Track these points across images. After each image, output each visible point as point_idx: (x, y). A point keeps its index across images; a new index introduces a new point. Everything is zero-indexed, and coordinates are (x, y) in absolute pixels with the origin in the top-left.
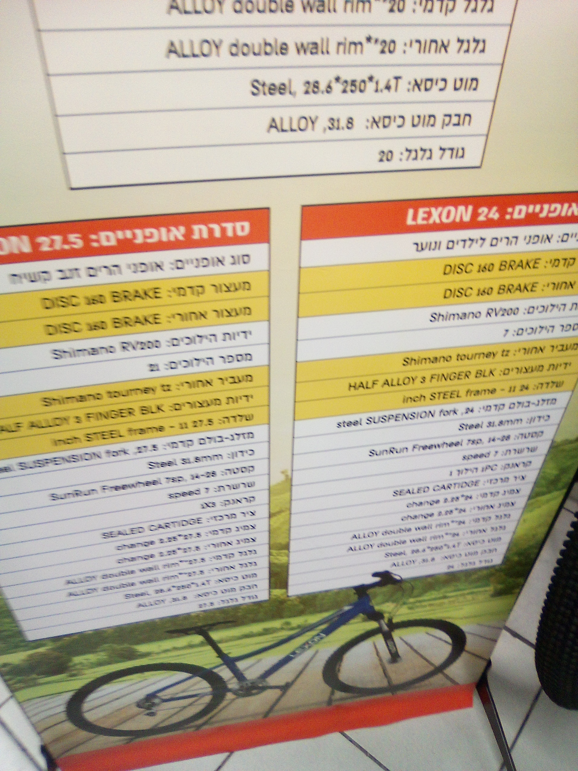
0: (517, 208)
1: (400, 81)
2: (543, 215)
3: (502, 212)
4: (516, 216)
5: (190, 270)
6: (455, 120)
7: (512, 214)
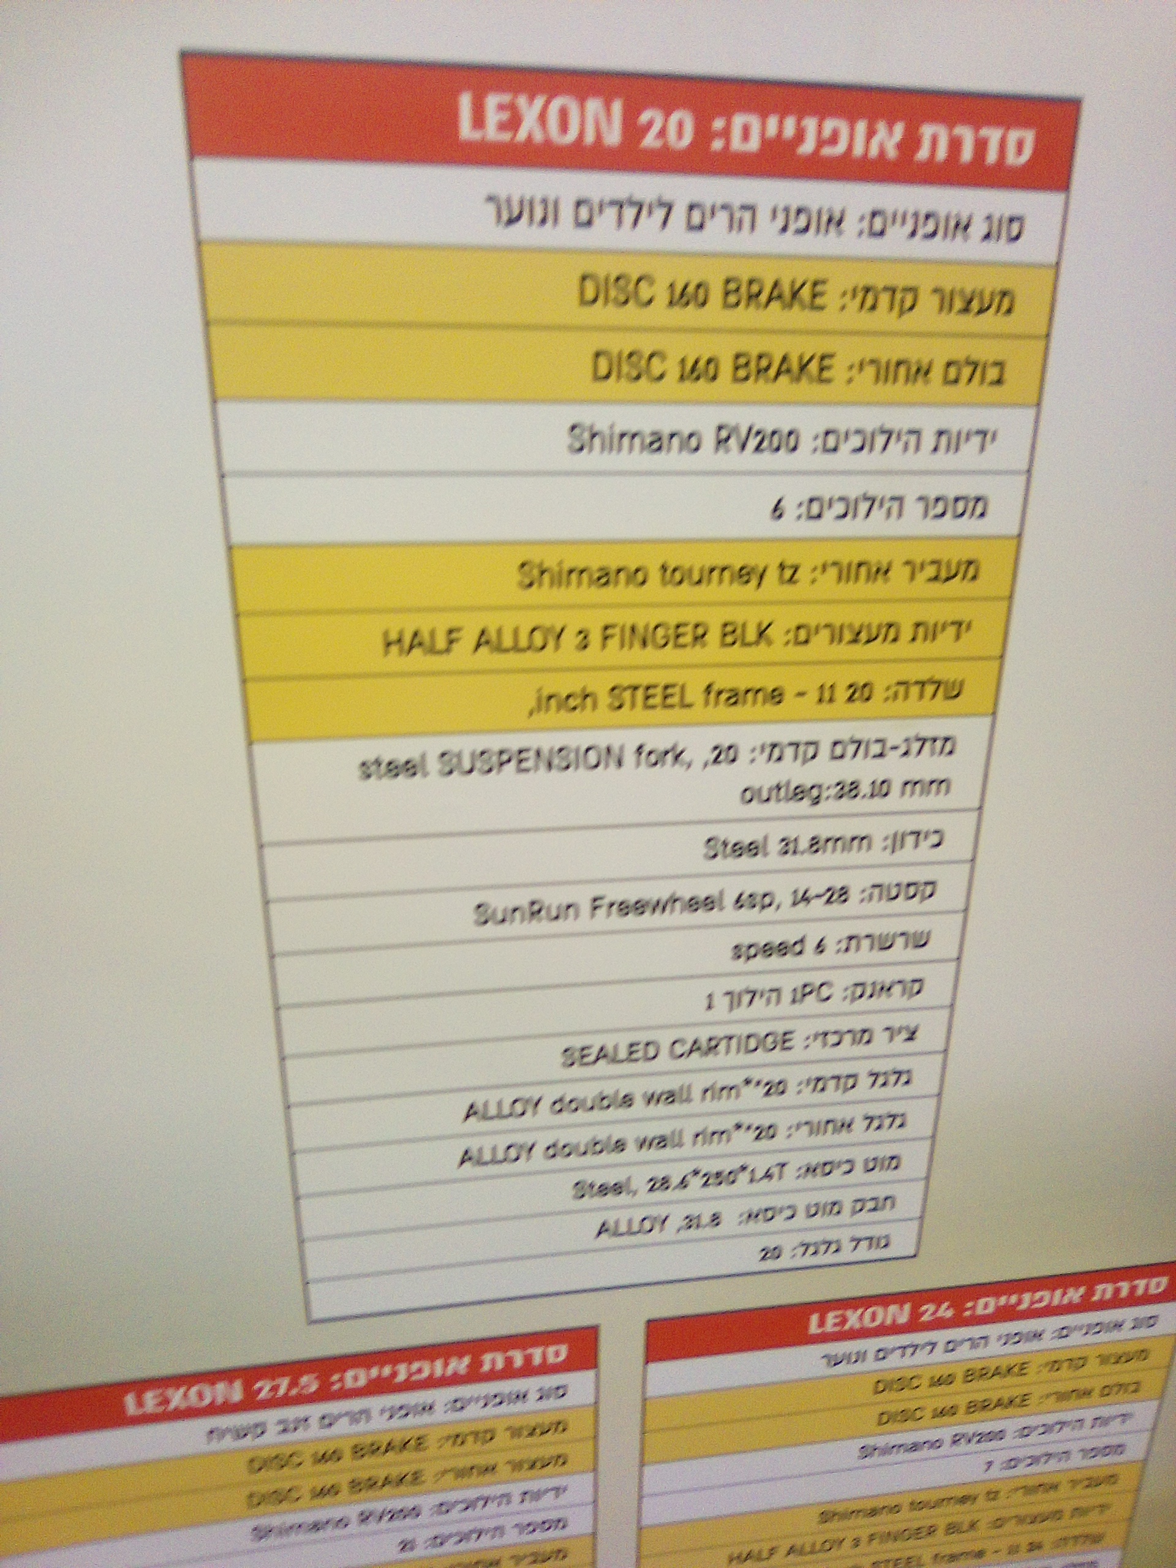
0: (982, 1302)
1: (786, 1168)
2: (1024, 1306)
3: (958, 1307)
4: (980, 1311)
5: (473, 1411)
6: (870, 1205)
7: (973, 1308)
